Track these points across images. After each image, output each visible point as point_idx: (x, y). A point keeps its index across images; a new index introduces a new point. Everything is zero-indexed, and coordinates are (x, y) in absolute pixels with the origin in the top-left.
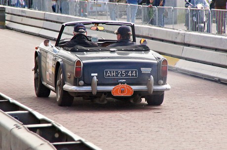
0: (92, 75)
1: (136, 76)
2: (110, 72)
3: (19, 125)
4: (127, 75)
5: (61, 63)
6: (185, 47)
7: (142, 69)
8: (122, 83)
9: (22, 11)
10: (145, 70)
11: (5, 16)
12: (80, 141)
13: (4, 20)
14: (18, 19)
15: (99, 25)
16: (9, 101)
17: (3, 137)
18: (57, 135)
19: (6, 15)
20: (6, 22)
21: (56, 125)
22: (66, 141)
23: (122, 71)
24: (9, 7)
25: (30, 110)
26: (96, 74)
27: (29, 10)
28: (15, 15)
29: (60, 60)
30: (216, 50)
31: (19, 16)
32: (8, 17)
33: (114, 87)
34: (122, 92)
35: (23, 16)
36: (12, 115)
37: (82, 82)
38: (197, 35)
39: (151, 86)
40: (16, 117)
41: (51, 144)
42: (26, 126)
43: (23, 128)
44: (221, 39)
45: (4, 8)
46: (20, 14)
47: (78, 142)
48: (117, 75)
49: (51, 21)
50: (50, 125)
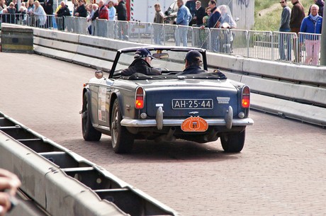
0: (157, 105)
1: (211, 107)
2: (179, 101)
3: (55, 168)
4: (200, 106)
5: (117, 94)
6: (244, 76)
7: (218, 98)
8: (193, 115)
9: (53, 33)
10: (221, 100)
11: (33, 39)
12: (127, 187)
13: (31, 43)
14: (49, 43)
15: (163, 52)
16: (42, 140)
17: (36, 182)
18: (99, 181)
19: (34, 37)
20: (34, 46)
21: (99, 169)
22: (110, 188)
23: (193, 101)
24: (38, 28)
25: (67, 150)
26: (162, 105)
27: (60, 32)
28: (44, 38)
29: (116, 91)
30: (280, 79)
31: (49, 38)
32: (36, 40)
33: (183, 120)
34: (194, 126)
35: (53, 39)
36: (46, 156)
37: (144, 115)
38: (258, 62)
39: (230, 119)
40: (51, 158)
41: (93, 191)
42: (63, 170)
43: (60, 172)
44: (286, 66)
45: (31, 29)
46: (51, 37)
47: (125, 189)
48: (187, 106)
49: (87, 45)
50: (91, 168)
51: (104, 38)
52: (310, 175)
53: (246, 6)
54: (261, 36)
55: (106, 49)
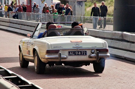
21: (19, 77)
25: (6, 69)
42: (4, 77)
47: (31, 85)
49: (13, 23)
50: (16, 76)
51: (21, 20)
52: (110, 77)
53: (82, 6)
54: (88, 18)
55: (22, 25)
